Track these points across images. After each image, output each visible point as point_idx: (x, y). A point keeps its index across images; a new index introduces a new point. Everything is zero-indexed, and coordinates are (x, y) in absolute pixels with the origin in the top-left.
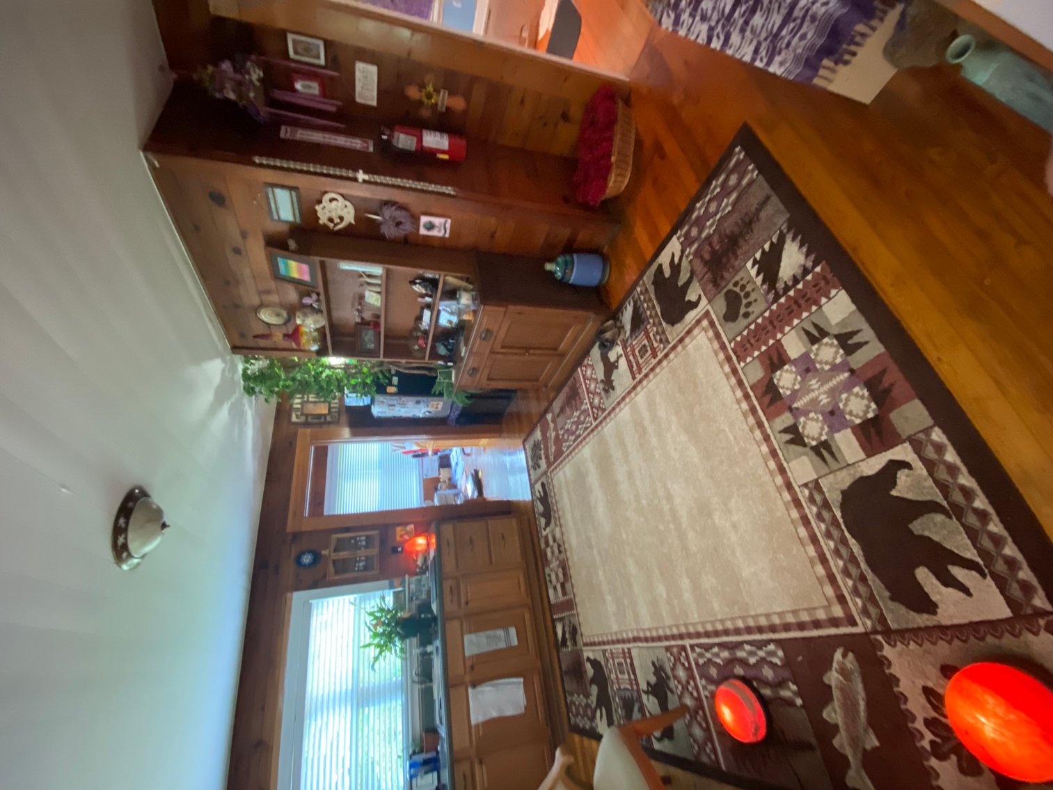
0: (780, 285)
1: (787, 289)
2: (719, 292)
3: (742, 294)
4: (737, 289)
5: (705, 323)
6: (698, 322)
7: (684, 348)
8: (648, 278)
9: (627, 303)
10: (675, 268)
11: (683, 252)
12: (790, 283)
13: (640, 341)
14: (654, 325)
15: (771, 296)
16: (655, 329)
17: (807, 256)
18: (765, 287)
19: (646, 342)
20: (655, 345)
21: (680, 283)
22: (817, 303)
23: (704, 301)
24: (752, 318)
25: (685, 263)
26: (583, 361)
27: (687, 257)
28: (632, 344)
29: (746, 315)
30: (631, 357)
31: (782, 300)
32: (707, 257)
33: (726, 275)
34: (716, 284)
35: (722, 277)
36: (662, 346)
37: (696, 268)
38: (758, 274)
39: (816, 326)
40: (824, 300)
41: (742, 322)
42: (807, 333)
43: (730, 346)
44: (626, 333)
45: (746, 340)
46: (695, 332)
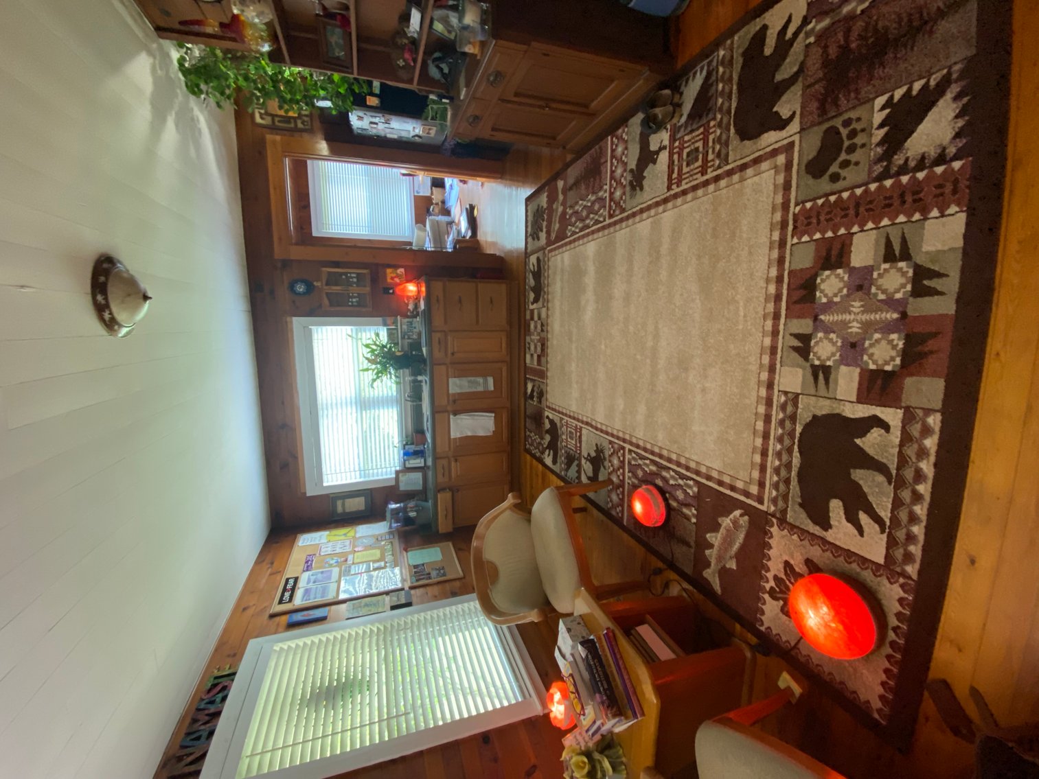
0: (899, 159)
1: (903, 170)
2: (820, 123)
3: (846, 143)
4: (844, 132)
5: (781, 159)
6: (774, 153)
7: (742, 180)
8: (741, 40)
9: (698, 68)
10: (784, 45)
11: (806, 21)
12: (912, 164)
13: (693, 140)
14: (720, 125)
15: (878, 169)
16: (718, 132)
17: (958, 135)
18: (879, 150)
19: (700, 144)
20: (711, 157)
21: (779, 77)
22: (925, 212)
23: (794, 126)
24: (840, 185)
25: (798, 47)
26: (618, 128)
27: (808, 35)
28: (683, 137)
29: (835, 178)
30: (676, 157)
31: (888, 183)
32: (833, 51)
33: (843, 101)
34: (823, 110)
35: (836, 103)
36: (717, 162)
37: (809, 63)
38: (881, 126)
39: (904, 241)
40: (935, 213)
41: (824, 185)
42: (889, 244)
43: (794, 209)
44: (681, 115)
45: (817, 211)
46: (765, 165)
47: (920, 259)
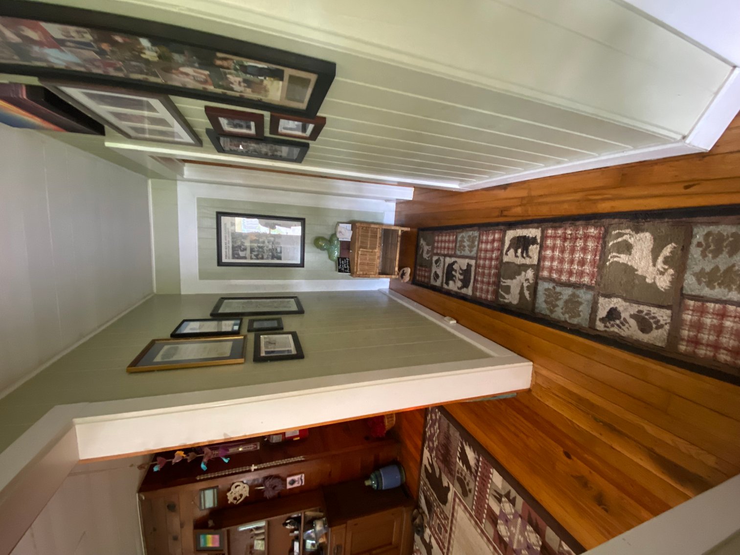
0: (473, 470)
1: (477, 471)
2: (454, 479)
3: (463, 478)
4: (460, 475)
5: (457, 500)
6: (454, 500)
7: (456, 520)
8: (423, 474)
9: (420, 493)
10: (432, 465)
11: (431, 456)
12: (476, 468)
13: (435, 522)
14: (437, 507)
15: (473, 477)
16: (439, 510)
17: (474, 452)
18: (469, 472)
19: (438, 521)
20: (443, 522)
21: (437, 476)
22: (489, 478)
23: (451, 486)
24: (473, 491)
25: (435, 464)
26: (413, 547)
27: (434, 459)
28: (432, 524)
29: (470, 491)
30: (436, 536)
31: (478, 479)
32: (441, 458)
33: (452, 467)
34: (451, 474)
35: (452, 470)
36: (446, 522)
37: (440, 465)
38: (463, 465)
39: (496, 491)
40: (491, 476)
41: (470, 496)
42: (495, 497)
43: (473, 513)
44: (426, 516)
45: (477, 508)
46: (456, 507)
47: (503, 493)
